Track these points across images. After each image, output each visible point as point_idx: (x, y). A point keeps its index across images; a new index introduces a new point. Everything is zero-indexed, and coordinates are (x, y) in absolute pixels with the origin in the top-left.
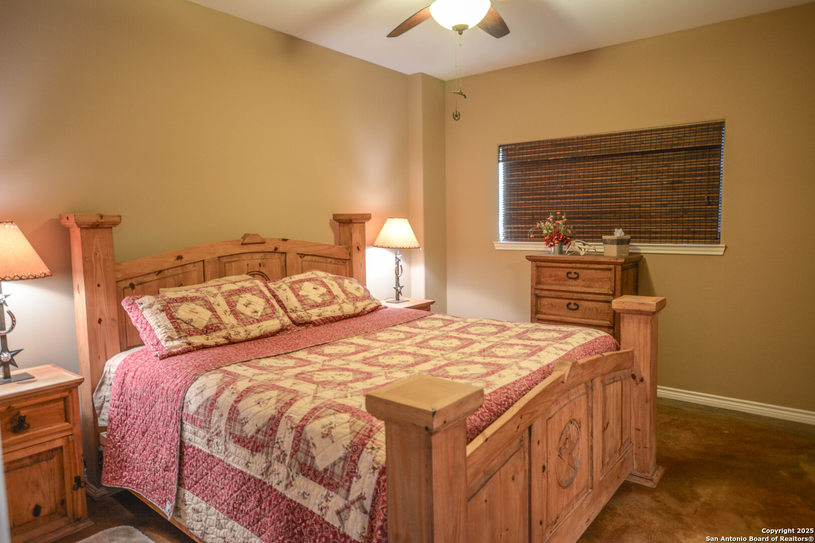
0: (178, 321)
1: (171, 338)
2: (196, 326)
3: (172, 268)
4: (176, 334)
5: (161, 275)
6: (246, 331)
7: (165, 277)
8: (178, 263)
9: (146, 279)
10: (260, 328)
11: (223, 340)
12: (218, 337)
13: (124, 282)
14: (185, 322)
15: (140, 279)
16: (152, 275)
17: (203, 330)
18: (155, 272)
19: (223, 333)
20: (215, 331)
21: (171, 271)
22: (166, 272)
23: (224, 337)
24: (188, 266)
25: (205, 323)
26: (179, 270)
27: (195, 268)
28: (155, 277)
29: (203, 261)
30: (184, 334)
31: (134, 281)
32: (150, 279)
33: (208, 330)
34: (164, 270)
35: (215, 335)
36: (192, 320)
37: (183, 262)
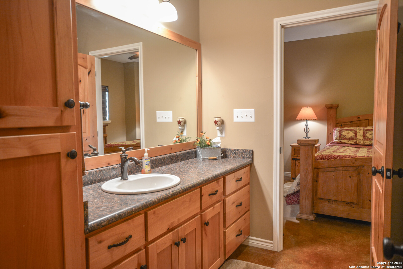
0: (341, 135)
1: (337, 139)
2: (347, 137)
3: (356, 121)
4: (339, 138)
5: (351, 123)
6: (364, 142)
7: (353, 124)
8: (358, 119)
9: (346, 124)
10: (370, 142)
11: (354, 143)
12: (352, 142)
13: (339, 124)
14: (343, 136)
15: (344, 124)
16: (349, 123)
17: (348, 139)
18: (350, 122)
19: (354, 141)
20: (352, 140)
21: (355, 122)
22: (354, 122)
23: (354, 142)
24: (362, 121)
25: (349, 137)
26: (359, 122)
27: (365, 122)
28: (350, 123)
29: (368, 119)
30: (341, 139)
31: (342, 124)
32: (348, 124)
33: (350, 139)
34: (353, 121)
35: (351, 141)
36: (345, 135)
37: (360, 119)
